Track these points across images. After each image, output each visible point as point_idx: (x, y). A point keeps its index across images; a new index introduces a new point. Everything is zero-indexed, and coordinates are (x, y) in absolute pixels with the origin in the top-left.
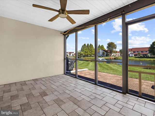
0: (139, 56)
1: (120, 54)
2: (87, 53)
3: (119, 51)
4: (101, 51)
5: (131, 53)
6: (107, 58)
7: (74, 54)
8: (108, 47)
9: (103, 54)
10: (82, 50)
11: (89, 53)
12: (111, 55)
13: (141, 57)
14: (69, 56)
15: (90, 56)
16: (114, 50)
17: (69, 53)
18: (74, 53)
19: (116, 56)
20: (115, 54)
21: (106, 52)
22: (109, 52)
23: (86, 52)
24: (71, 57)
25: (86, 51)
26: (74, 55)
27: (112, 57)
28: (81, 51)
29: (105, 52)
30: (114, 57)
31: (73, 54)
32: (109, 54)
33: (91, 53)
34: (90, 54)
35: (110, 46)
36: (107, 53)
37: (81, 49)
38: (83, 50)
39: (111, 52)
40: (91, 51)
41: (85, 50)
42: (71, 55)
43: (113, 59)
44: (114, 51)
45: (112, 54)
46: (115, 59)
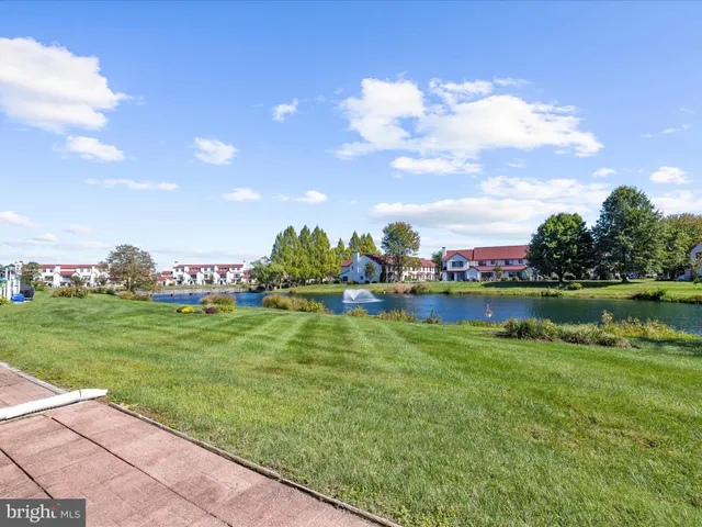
0: (499, 280)
1: (433, 272)
2: (298, 267)
3: (430, 258)
4: (359, 259)
5: (471, 267)
6: (381, 287)
7: (242, 275)
8: (386, 244)
9: (369, 270)
10: (277, 256)
11: (309, 268)
12: (400, 275)
13: (504, 284)
14: (216, 281)
15: (316, 283)
16: (410, 255)
17: (216, 269)
18: (242, 270)
19: (421, 280)
20: (415, 273)
21: (380, 263)
22: (390, 266)
23: (294, 264)
24: (229, 286)
25: (297, 260)
26: (243, 280)
27: (403, 286)
28: (273, 257)
29: (376, 265)
30: (409, 286)
31: (237, 276)
32: (390, 274)
33: (316, 267)
34: (315, 271)
35: (396, 239)
36: (384, 270)
37: (274, 250)
38: (281, 256)
39: (400, 262)
40: (317, 257)
41: (290, 256)
42: (230, 276)
43: (405, 292)
44: (409, 259)
45: (405, 274)
46: (413, 291)
